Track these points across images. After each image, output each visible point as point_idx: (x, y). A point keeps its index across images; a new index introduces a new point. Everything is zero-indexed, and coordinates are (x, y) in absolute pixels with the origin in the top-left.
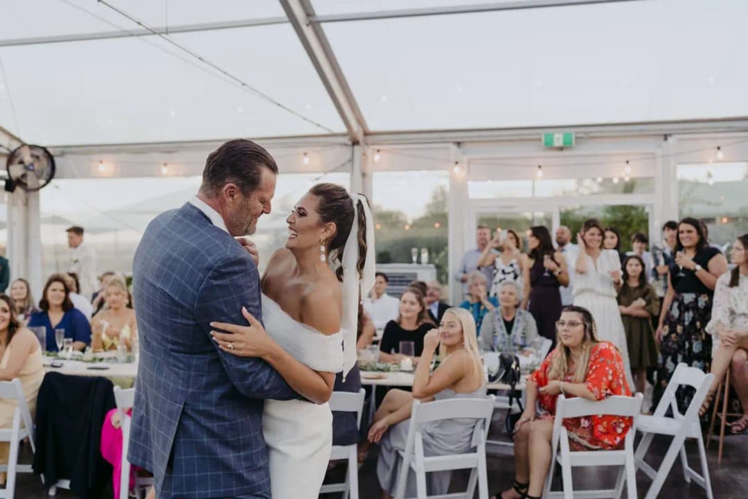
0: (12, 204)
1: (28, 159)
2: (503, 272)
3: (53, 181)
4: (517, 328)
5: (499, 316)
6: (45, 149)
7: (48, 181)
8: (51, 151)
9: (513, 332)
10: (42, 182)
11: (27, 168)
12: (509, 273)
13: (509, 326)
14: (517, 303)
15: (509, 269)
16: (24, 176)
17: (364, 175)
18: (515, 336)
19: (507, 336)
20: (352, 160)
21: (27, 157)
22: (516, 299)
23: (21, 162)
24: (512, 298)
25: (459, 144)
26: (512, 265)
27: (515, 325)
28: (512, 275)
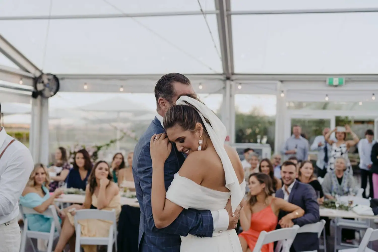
0: (34, 104)
1: (46, 81)
2: (335, 151)
3: (58, 93)
4: (344, 182)
5: (334, 175)
6: (55, 76)
7: (55, 93)
8: (58, 77)
9: (342, 183)
10: (52, 93)
11: (45, 86)
12: (338, 152)
13: (340, 180)
14: (344, 168)
15: (338, 149)
16: (44, 90)
17: (231, 96)
18: (343, 186)
19: (338, 185)
20: (224, 88)
21: (45, 79)
22: (344, 167)
23: (43, 82)
24: (342, 165)
25: (282, 81)
26: (340, 147)
27: (343, 180)
28: (340, 153)
